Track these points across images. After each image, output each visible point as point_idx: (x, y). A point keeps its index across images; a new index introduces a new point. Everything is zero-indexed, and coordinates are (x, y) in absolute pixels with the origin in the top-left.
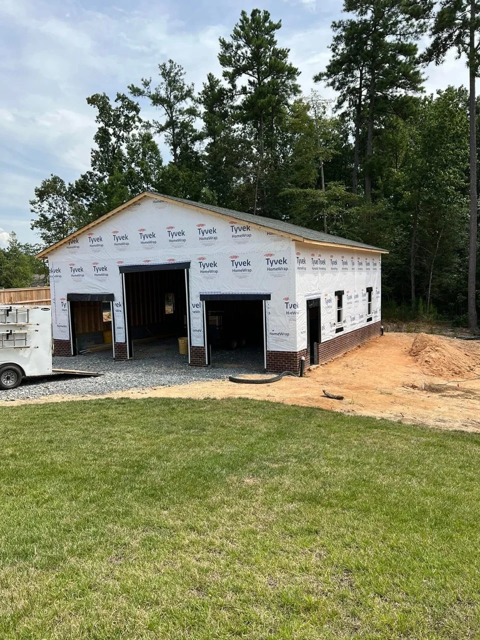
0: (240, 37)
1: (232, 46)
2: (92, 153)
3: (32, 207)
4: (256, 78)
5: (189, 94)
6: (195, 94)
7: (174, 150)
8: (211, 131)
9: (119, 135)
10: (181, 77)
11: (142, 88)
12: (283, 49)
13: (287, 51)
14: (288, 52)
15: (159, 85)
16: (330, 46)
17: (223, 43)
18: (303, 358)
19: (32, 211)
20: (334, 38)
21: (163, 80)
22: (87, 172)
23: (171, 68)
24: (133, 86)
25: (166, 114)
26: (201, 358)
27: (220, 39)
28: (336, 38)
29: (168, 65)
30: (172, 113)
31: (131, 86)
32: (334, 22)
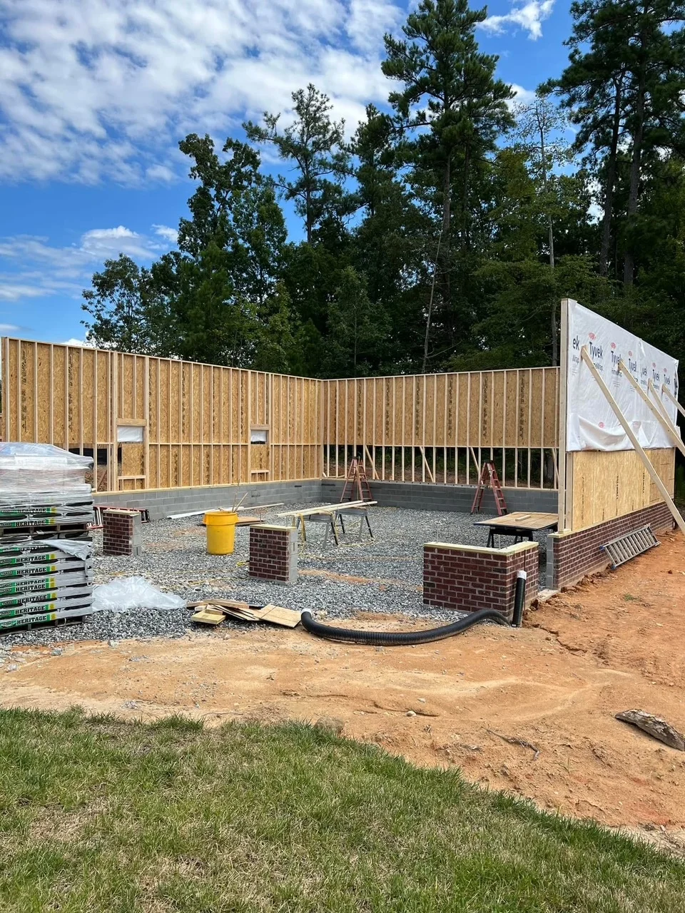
0: (418, 32)
1: (404, 49)
2: (180, 225)
3: (86, 302)
4: (441, 98)
5: (336, 137)
6: (346, 140)
7: (309, 223)
8: (369, 196)
9: (224, 198)
10: (325, 113)
11: (263, 126)
12: (488, 57)
13: (494, 59)
14: (496, 60)
15: (290, 123)
16: (567, 40)
17: (390, 43)
18: (523, 574)
19: (85, 308)
20: (575, 27)
21: (298, 118)
22: (171, 253)
23: (311, 99)
24: (250, 124)
25: (298, 168)
26: (274, 557)
27: (385, 38)
28: (578, 27)
29: (306, 93)
30: (307, 166)
31: (247, 124)
32: (575, 4)
